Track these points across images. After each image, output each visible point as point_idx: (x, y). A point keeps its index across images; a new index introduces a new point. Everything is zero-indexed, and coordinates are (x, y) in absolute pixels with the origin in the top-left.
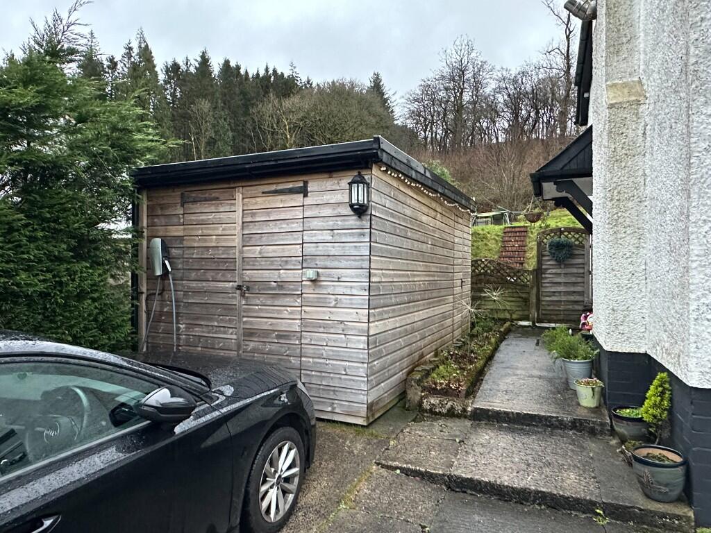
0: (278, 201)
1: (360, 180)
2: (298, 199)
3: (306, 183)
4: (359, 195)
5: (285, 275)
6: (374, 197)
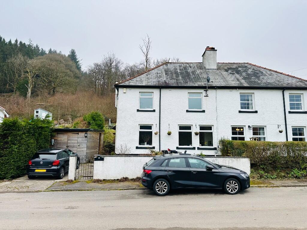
0: (74, 135)
1: (86, 133)
2: (77, 135)
3: (78, 133)
4: (86, 135)
5: (75, 145)
6: (88, 135)
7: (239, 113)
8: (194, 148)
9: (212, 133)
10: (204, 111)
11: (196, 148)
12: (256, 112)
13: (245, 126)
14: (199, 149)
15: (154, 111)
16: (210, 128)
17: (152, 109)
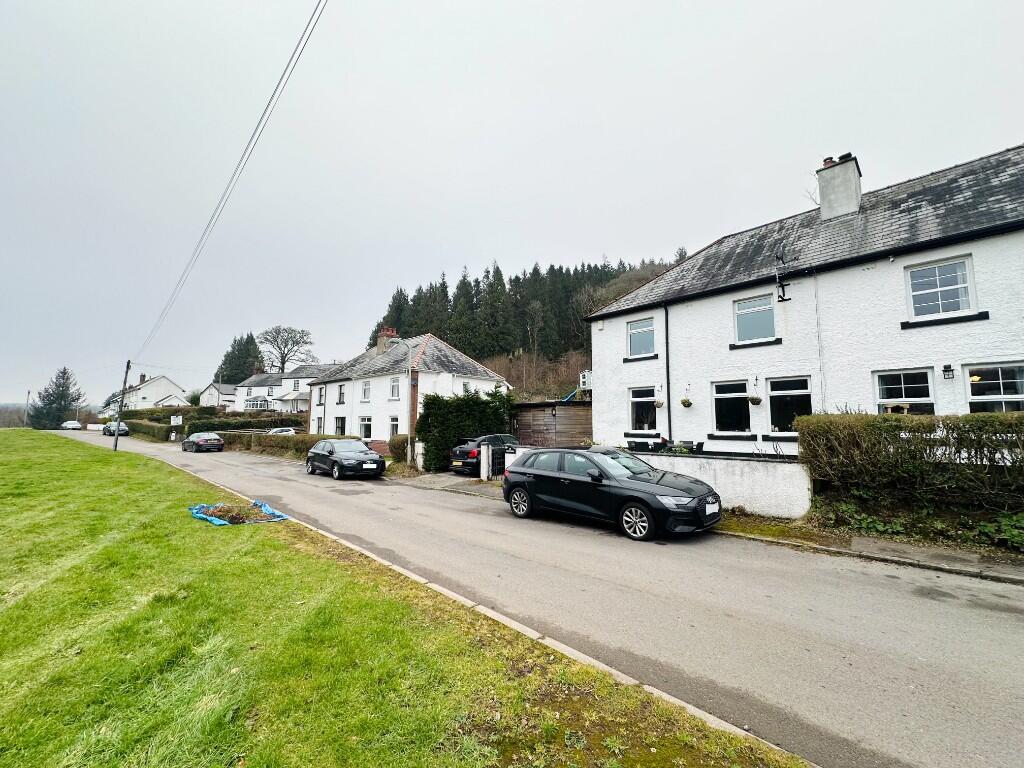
7: (903, 331)
8: (754, 438)
9: (808, 397)
10: (778, 341)
11: (760, 438)
12: (984, 316)
13: (932, 368)
14: (766, 438)
15: (656, 357)
16: (802, 383)
17: (652, 355)
